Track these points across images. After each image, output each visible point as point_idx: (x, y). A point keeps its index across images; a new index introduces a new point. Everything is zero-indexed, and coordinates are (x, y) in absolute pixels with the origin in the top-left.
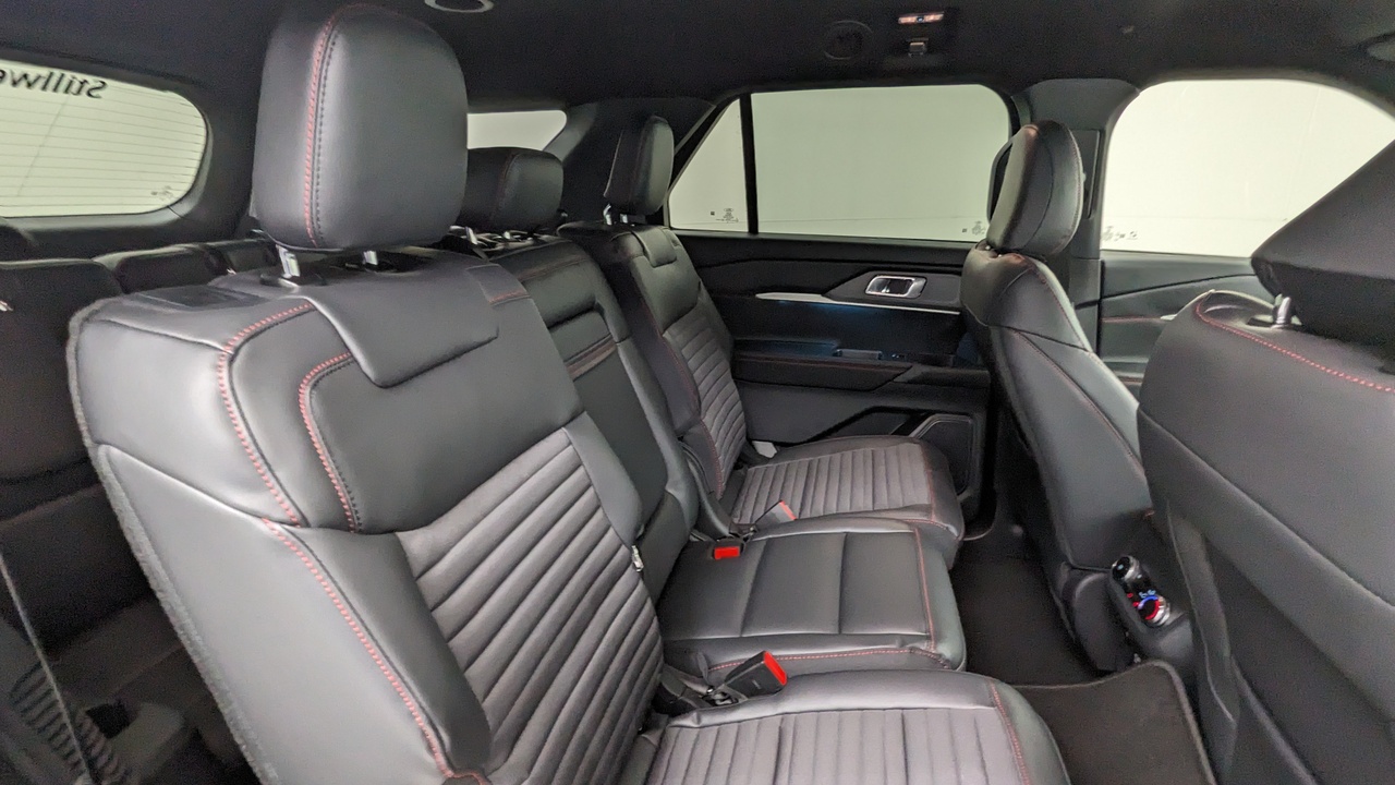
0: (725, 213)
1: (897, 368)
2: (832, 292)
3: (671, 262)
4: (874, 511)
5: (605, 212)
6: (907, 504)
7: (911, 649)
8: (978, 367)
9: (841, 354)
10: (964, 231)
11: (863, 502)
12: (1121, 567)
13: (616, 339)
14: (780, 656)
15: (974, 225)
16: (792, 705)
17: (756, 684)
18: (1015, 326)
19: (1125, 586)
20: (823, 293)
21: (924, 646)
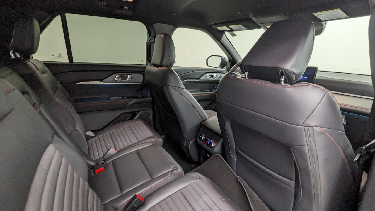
0: (58, 55)
1: (128, 101)
2: (104, 80)
3: (46, 73)
4: (139, 142)
5: (11, 53)
6: (147, 137)
7: (174, 174)
8: (149, 97)
9: (109, 99)
10: (139, 61)
11: (135, 141)
12: (200, 137)
13: (38, 105)
14: (140, 194)
15: (141, 60)
16: (149, 206)
17: (136, 206)
18: (169, 85)
19: (202, 141)
20: (101, 81)
21: (176, 171)
